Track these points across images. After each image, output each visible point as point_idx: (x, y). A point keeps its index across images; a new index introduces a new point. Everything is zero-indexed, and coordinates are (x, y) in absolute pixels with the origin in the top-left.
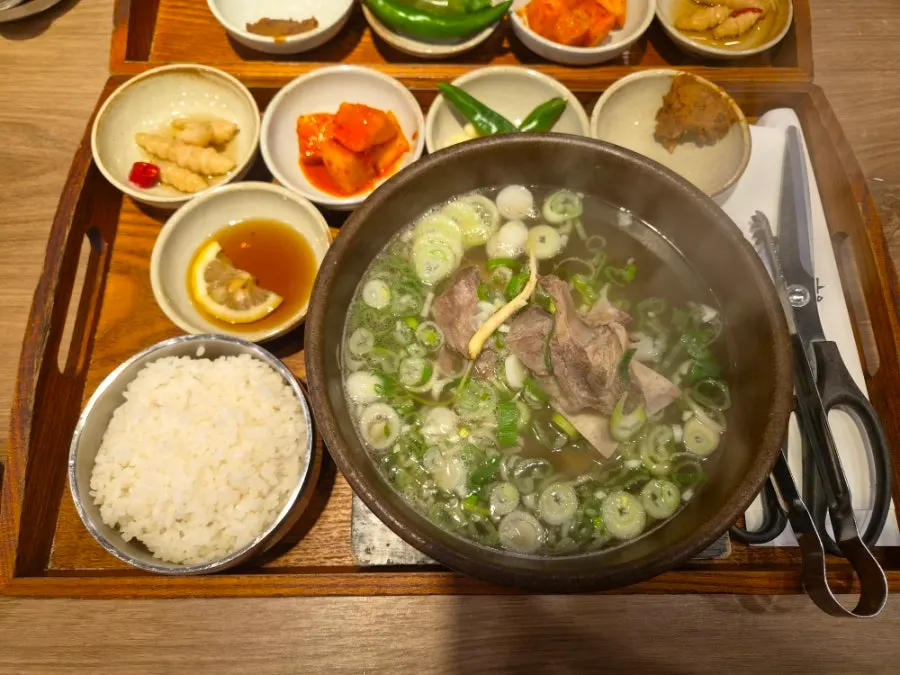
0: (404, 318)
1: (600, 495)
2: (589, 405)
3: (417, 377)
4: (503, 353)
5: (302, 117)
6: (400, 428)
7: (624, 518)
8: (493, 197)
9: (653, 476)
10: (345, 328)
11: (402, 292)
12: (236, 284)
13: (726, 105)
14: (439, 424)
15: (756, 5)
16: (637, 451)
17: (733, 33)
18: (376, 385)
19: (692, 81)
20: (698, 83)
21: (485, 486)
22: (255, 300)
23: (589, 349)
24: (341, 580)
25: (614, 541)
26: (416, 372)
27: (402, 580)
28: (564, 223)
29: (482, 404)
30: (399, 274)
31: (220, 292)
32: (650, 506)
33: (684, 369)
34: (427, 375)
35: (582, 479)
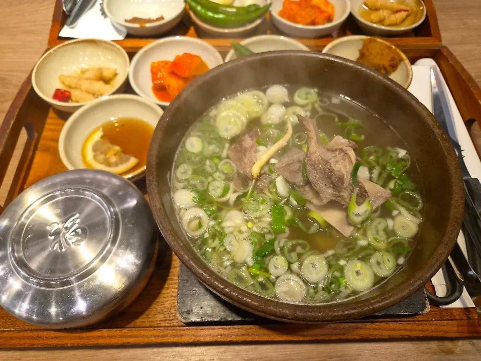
0: (211, 158)
1: (342, 262)
2: (334, 198)
3: (219, 192)
4: (274, 176)
5: (154, 63)
6: (208, 223)
7: (360, 277)
8: (264, 91)
9: (376, 250)
10: (174, 163)
11: (210, 144)
12: (111, 153)
13: (396, 53)
14: (233, 220)
15: (405, 8)
16: (365, 235)
17: (394, 22)
18: (194, 197)
19: (375, 41)
20: (379, 42)
21: (265, 258)
22: (122, 161)
23: (332, 161)
24: (170, 332)
25: (354, 292)
26: (219, 189)
27: (211, 331)
28: (307, 104)
29: (262, 207)
30: (207, 134)
31: (102, 157)
32: (376, 269)
33: (392, 185)
34: (226, 190)
35: (330, 253)
